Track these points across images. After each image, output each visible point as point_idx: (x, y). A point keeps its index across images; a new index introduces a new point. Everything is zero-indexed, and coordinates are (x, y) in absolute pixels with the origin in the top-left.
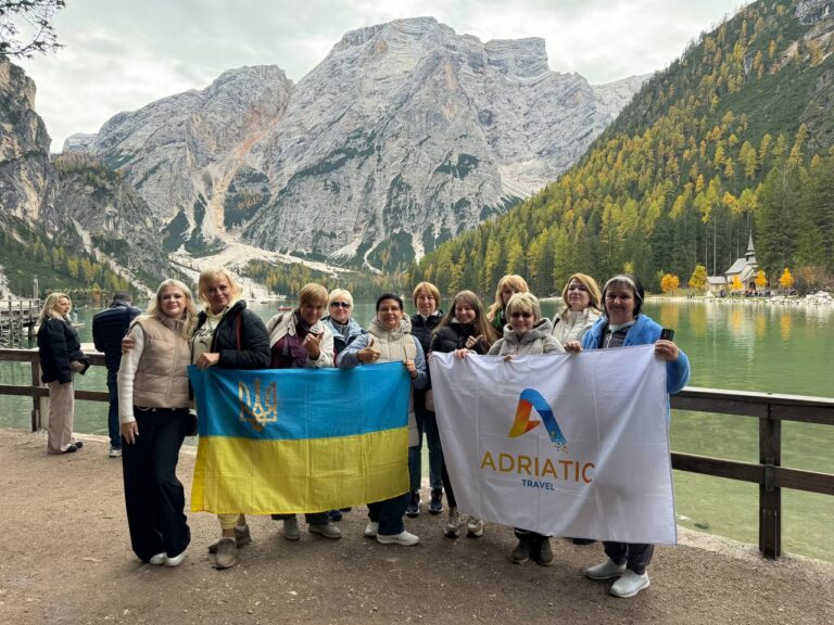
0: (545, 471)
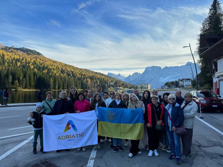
0: (73, 137)
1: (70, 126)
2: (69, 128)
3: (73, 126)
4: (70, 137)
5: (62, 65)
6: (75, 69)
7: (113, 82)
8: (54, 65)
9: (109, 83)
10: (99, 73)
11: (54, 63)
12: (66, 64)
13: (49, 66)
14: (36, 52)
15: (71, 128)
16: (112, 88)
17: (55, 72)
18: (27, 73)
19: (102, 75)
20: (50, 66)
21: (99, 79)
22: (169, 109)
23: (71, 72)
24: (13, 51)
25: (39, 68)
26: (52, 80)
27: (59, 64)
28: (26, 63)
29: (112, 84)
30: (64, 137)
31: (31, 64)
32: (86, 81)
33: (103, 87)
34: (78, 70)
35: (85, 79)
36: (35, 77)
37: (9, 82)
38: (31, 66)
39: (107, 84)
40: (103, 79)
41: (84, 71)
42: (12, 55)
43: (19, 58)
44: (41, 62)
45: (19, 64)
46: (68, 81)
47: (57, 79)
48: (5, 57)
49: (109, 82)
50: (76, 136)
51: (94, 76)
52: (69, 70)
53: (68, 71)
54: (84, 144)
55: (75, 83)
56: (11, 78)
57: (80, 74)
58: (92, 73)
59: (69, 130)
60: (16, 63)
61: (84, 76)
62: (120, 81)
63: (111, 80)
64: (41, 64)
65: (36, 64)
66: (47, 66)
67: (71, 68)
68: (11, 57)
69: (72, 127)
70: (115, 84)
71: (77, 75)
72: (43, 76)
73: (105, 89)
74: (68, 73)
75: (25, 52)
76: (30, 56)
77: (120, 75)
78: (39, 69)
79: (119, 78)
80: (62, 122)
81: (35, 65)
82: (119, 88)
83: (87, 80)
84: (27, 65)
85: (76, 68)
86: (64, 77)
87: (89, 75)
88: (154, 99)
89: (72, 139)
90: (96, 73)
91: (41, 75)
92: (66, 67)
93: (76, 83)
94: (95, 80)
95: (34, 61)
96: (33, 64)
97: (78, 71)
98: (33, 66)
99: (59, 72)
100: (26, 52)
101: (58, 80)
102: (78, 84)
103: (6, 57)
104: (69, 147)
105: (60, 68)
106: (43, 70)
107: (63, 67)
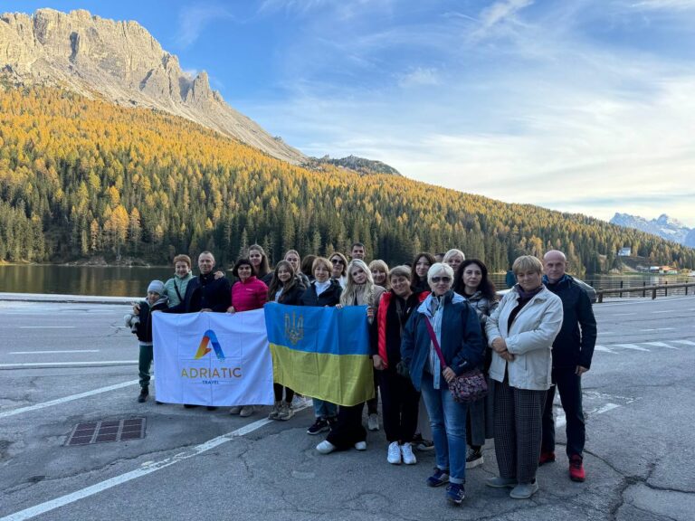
1: (210, 345)
2: (208, 351)
3: (216, 345)
4: (207, 374)
5: (451, 197)
6: (490, 208)
7: (632, 247)
8: (427, 198)
9: (614, 251)
10: (577, 217)
11: (429, 193)
12: (464, 192)
13: (414, 201)
14: (381, 165)
15: (210, 350)
16: (628, 268)
17: (429, 218)
18: (356, 225)
19: (590, 221)
20: (416, 202)
21: (574, 236)
22: (433, 315)
23: (477, 217)
24: (327, 170)
25: (387, 210)
26: (418, 243)
27: (444, 195)
28: (355, 198)
29: (628, 253)
30: (194, 373)
31: (367, 198)
32: (527, 243)
33: (592, 264)
34: (500, 208)
35: (524, 238)
36: (375, 234)
37: (314, 250)
38: (367, 205)
39: (609, 254)
40: (593, 236)
41: (522, 211)
42: (324, 180)
43: (340, 186)
44: (393, 192)
45: (338, 201)
46: (465, 245)
47: (434, 239)
48: (308, 185)
49: (615, 247)
50: (221, 372)
51: (555, 226)
52: (473, 211)
53: (467, 214)
54: (241, 399)
55: (486, 252)
56: (317, 237)
57: (506, 223)
58: (550, 216)
59: (207, 356)
60: (332, 199)
61: (519, 228)
62: (663, 243)
63: (625, 239)
64: (393, 200)
65: (379, 199)
66: (407, 204)
67: (478, 204)
68: (320, 184)
69: (212, 347)
70: (640, 253)
71: (495, 226)
72: (396, 232)
73: (599, 271)
74: (469, 220)
75: (354, 168)
76: (366, 178)
77: (665, 222)
78: (387, 212)
79: (661, 232)
80: (190, 333)
81: (377, 202)
82: (657, 268)
83: (531, 240)
84: (359, 202)
85: (495, 203)
86: (453, 235)
87: (536, 225)
88: (398, 278)
89: (213, 379)
90: (566, 216)
91: (390, 229)
92: (462, 203)
93: (489, 250)
94: (559, 241)
95: (376, 190)
96: (372, 200)
97: (502, 211)
98: (371, 204)
99: (440, 219)
100: (357, 169)
101: (436, 244)
102: (499, 255)
103: (311, 186)
104: (205, 401)
105: (444, 205)
106: (397, 216)
107: (453, 202)
